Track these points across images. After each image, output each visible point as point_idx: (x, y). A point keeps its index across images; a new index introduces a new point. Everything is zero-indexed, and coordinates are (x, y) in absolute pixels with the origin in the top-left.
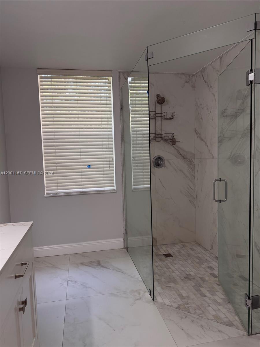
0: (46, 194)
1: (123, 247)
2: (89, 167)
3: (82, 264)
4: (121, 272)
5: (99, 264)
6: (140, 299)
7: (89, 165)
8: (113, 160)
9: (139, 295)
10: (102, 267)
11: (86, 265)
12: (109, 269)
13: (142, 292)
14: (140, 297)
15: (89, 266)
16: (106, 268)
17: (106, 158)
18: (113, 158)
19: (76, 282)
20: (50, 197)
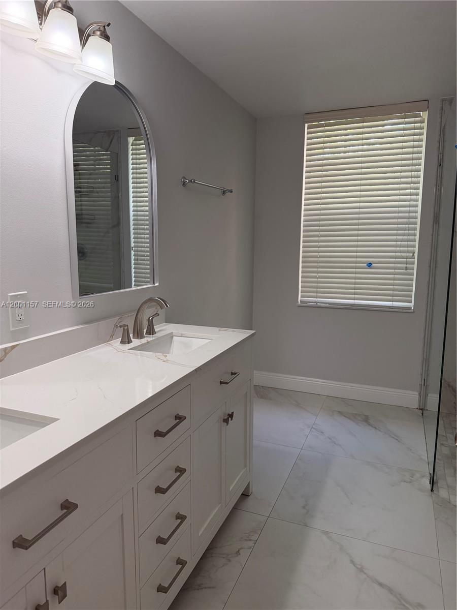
0: (299, 302)
1: (417, 406)
2: (369, 266)
3: (340, 413)
4: (397, 440)
5: (366, 420)
6: (410, 482)
7: (370, 263)
8: (413, 255)
9: (412, 477)
10: (369, 425)
11: (345, 416)
12: (380, 431)
13: (418, 475)
14: (411, 480)
15: (350, 419)
16: (375, 428)
17: (400, 252)
18: (414, 253)
19: (322, 432)
20: (305, 306)
